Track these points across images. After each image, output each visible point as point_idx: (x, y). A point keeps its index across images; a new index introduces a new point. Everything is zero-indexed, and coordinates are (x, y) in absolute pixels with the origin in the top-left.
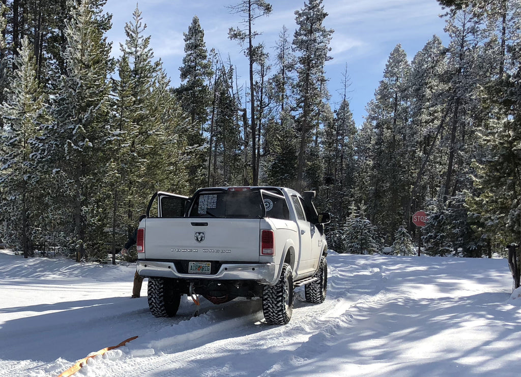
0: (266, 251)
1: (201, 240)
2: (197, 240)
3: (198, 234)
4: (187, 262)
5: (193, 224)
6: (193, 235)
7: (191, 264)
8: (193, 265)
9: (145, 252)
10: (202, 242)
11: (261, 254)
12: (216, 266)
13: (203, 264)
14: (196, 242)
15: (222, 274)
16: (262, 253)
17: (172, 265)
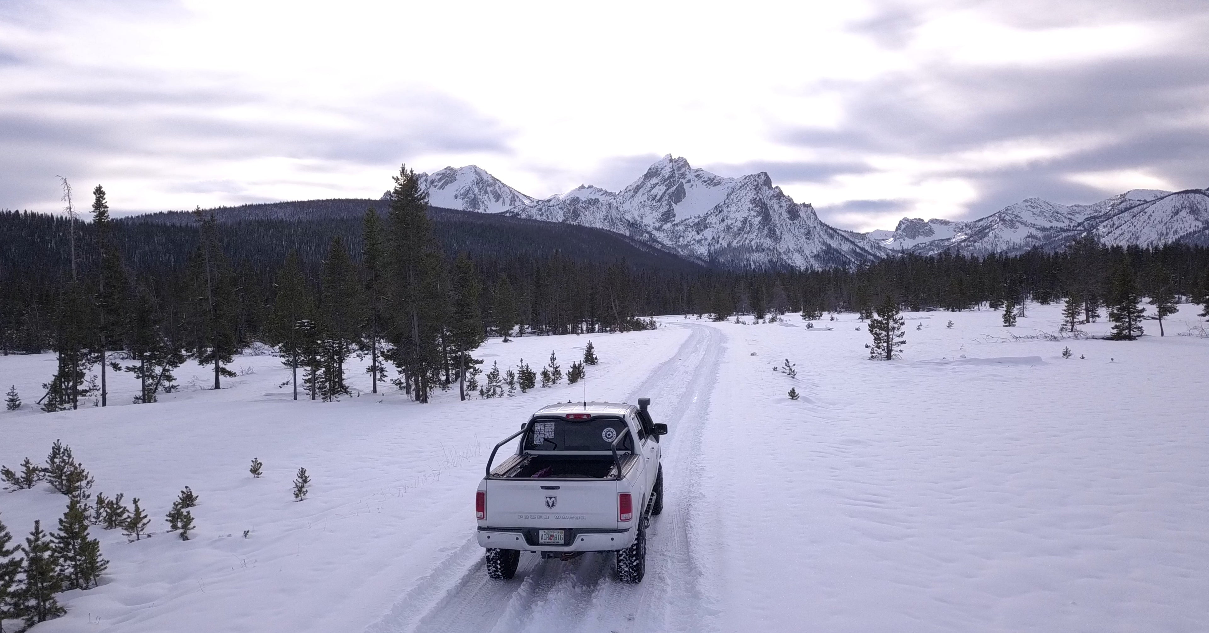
0: (624, 516)
1: (553, 505)
2: (548, 505)
3: (548, 499)
4: (537, 530)
5: (543, 488)
6: (544, 500)
7: (541, 533)
8: (544, 534)
9: (486, 520)
10: (554, 508)
11: (619, 520)
12: (571, 534)
13: (555, 533)
14: (548, 508)
15: (577, 545)
16: (621, 519)
17: (520, 535)
